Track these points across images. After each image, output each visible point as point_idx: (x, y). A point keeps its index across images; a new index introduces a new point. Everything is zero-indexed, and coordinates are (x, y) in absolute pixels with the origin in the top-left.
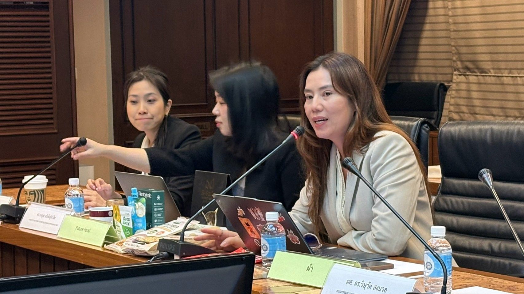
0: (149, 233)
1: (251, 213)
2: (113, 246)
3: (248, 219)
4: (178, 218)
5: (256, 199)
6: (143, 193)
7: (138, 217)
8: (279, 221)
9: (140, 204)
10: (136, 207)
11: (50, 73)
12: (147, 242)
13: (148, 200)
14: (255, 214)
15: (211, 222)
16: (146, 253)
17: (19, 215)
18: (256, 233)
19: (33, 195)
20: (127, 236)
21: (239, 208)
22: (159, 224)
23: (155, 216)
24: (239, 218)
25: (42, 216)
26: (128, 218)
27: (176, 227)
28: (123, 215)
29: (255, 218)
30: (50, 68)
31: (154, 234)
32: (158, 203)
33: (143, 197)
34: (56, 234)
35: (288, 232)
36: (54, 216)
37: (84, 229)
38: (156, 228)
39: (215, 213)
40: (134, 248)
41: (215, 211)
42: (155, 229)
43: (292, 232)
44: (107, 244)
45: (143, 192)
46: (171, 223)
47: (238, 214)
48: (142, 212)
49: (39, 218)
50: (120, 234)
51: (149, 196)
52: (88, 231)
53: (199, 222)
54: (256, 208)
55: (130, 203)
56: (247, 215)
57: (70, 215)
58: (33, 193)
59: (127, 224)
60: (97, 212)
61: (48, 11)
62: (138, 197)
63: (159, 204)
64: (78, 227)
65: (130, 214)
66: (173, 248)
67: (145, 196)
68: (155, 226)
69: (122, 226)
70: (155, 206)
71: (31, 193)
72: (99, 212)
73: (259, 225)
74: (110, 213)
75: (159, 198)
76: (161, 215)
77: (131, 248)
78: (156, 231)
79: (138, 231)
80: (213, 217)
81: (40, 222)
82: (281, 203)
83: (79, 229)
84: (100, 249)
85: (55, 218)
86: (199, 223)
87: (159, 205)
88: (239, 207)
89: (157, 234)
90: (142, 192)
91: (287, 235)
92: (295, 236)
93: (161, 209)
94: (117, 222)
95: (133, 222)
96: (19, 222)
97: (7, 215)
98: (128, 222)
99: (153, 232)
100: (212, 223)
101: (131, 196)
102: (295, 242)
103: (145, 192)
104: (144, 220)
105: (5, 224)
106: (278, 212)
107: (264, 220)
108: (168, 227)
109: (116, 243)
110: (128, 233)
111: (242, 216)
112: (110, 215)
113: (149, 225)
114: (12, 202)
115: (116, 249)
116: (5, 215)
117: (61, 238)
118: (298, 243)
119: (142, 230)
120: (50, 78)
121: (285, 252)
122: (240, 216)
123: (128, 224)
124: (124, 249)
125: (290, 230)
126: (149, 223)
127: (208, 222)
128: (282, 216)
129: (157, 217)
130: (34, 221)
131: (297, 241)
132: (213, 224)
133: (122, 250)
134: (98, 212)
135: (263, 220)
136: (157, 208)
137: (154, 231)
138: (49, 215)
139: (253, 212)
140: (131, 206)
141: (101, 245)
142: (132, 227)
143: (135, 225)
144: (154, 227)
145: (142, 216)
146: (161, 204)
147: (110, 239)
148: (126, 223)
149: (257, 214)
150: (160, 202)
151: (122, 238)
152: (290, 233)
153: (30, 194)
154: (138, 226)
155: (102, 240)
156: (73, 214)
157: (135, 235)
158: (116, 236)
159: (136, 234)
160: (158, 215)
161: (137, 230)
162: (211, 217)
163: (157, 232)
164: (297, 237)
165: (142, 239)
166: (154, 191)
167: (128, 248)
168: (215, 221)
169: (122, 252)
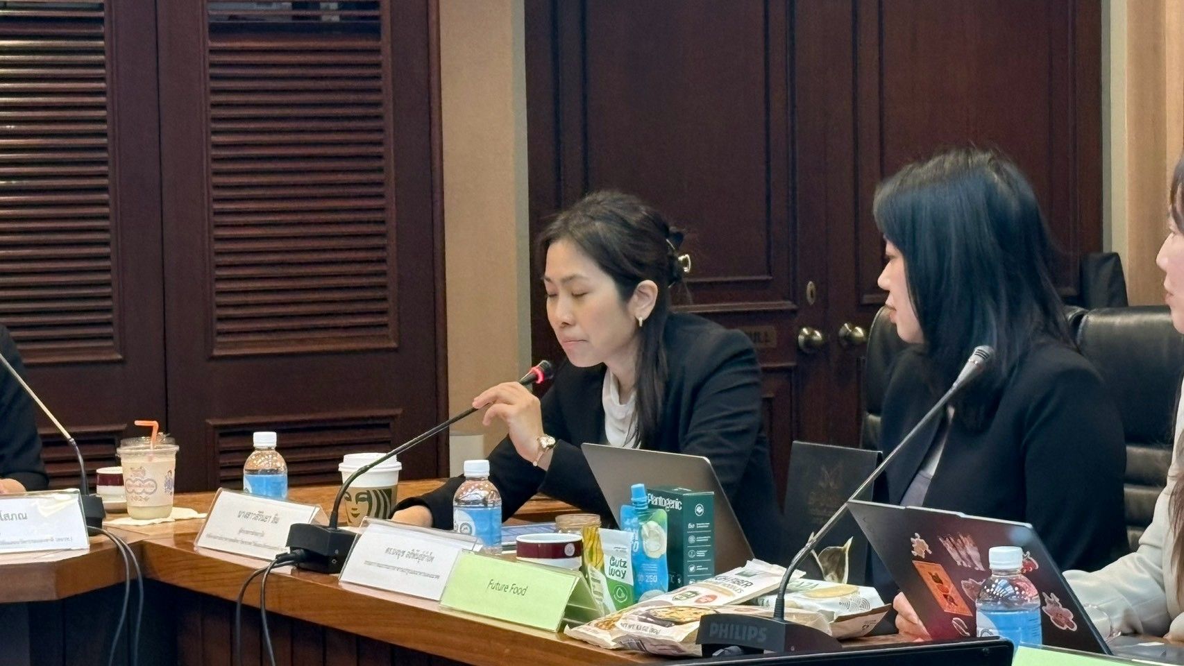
0: (676, 599)
1: (948, 550)
2: (586, 631)
3: (939, 566)
4: (748, 561)
5: (962, 515)
6: (661, 498)
7: (648, 558)
8: (1022, 570)
9: (652, 524)
10: (642, 533)
11: (381, 196)
12: (677, 620)
13: (672, 514)
14: (959, 554)
15: (833, 573)
16: (675, 647)
17: (337, 552)
18: (959, 600)
19: (366, 503)
20: (620, 607)
21: (915, 537)
22: (700, 577)
23: (691, 556)
24: (914, 562)
25: (399, 553)
26: (624, 560)
27: (746, 585)
28: (608, 552)
29: (959, 563)
30: (380, 184)
31: (691, 602)
32: (698, 524)
33: (658, 507)
34: (438, 599)
35: (1047, 598)
36: (429, 555)
37: (510, 588)
38: (691, 587)
39: (845, 550)
40: (645, 634)
41: (845, 545)
42: (693, 590)
43: (1057, 600)
44: (572, 626)
45: (659, 496)
46: (733, 574)
47: (913, 552)
48: (657, 547)
49: (391, 560)
50: (601, 600)
51: (677, 504)
52: (520, 592)
53: (805, 573)
54: (962, 537)
55: (627, 523)
56: (938, 555)
57: (472, 550)
58: (365, 495)
59: (619, 576)
60: (537, 544)
61: (379, 38)
62: (647, 507)
63: (700, 525)
64: (495, 582)
65: (628, 551)
66: (758, 636)
67: (665, 505)
68: (691, 582)
69: (607, 579)
70: (691, 530)
71: (361, 496)
72: (542, 544)
73: (967, 580)
74: (570, 550)
75: (699, 510)
76: (706, 553)
77: (636, 635)
78: (696, 593)
79: (647, 593)
80: (840, 562)
81: (394, 568)
82: (1029, 525)
83: (496, 586)
84: (553, 638)
85: (432, 558)
86: (804, 577)
87: (700, 529)
88: (917, 534)
89: (697, 601)
90: (657, 494)
91: (1044, 608)
92: (1065, 610)
93: (705, 539)
94: (594, 569)
95: (636, 570)
96: (338, 569)
97: (305, 550)
98: (624, 569)
99: (688, 597)
100: (835, 576)
101: (630, 503)
102: (1063, 626)
103: (666, 496)
104: (661, 565)
105: (302, 574)
106: (1022, 548)
107: (982, 569)
108: (724, 585)
109: (595, 622)
110: (622, 599)
111: (924, 557)
112: (567, 554)
113: (675, 579)
114: (317, 520)
115: (595, 637)
116: (302, 551)
117: (452, 609)
118: (1073, 627)
119: (658, 591)
120: (381, 209)
121: (1039, 648)
122: (918, 558)
123: (622, 576)
124: (618, 638)
125: (1052, 594)
126: (675, 575)
127: (827, 574)
128: (1031, 559)
129: (696, 558)
130: (379, 565)
131: (1069, 623)
132: (840, 578)
133: (613, 641)
134: (539, 546)
135: (980, 567)
136: (696, 535)
137: (689, 594)
138: (415, 552)
139: (954, 546)
140: (630, 529)
141: (554, 627)
142: (632, 583)
143: (641, 577)
144: (687, 584)
145: (656, 555)
146: (706, 525)
147: (576, 613)
148: (618, 573)
149: (963, 553)
150: (702, 520)
151: (607, 612)
152: (1050, 602)
153: (358, 500)
154: (647, 581)
155: (558, 614)
156: (478, 548)
157: (639, 603)
158: (592, 604)
159: (643, 600)
160: (697, 554)
161: (646, 590)
162: (833, 562)
163: (697, 598)
164: (1070, 612)
165: (663, 613)
166: (689, 493)
167: (628, 636)
168: (844, 571)
169: (613, 645)
